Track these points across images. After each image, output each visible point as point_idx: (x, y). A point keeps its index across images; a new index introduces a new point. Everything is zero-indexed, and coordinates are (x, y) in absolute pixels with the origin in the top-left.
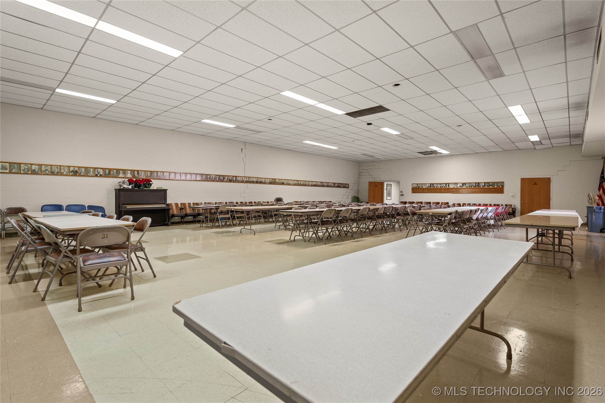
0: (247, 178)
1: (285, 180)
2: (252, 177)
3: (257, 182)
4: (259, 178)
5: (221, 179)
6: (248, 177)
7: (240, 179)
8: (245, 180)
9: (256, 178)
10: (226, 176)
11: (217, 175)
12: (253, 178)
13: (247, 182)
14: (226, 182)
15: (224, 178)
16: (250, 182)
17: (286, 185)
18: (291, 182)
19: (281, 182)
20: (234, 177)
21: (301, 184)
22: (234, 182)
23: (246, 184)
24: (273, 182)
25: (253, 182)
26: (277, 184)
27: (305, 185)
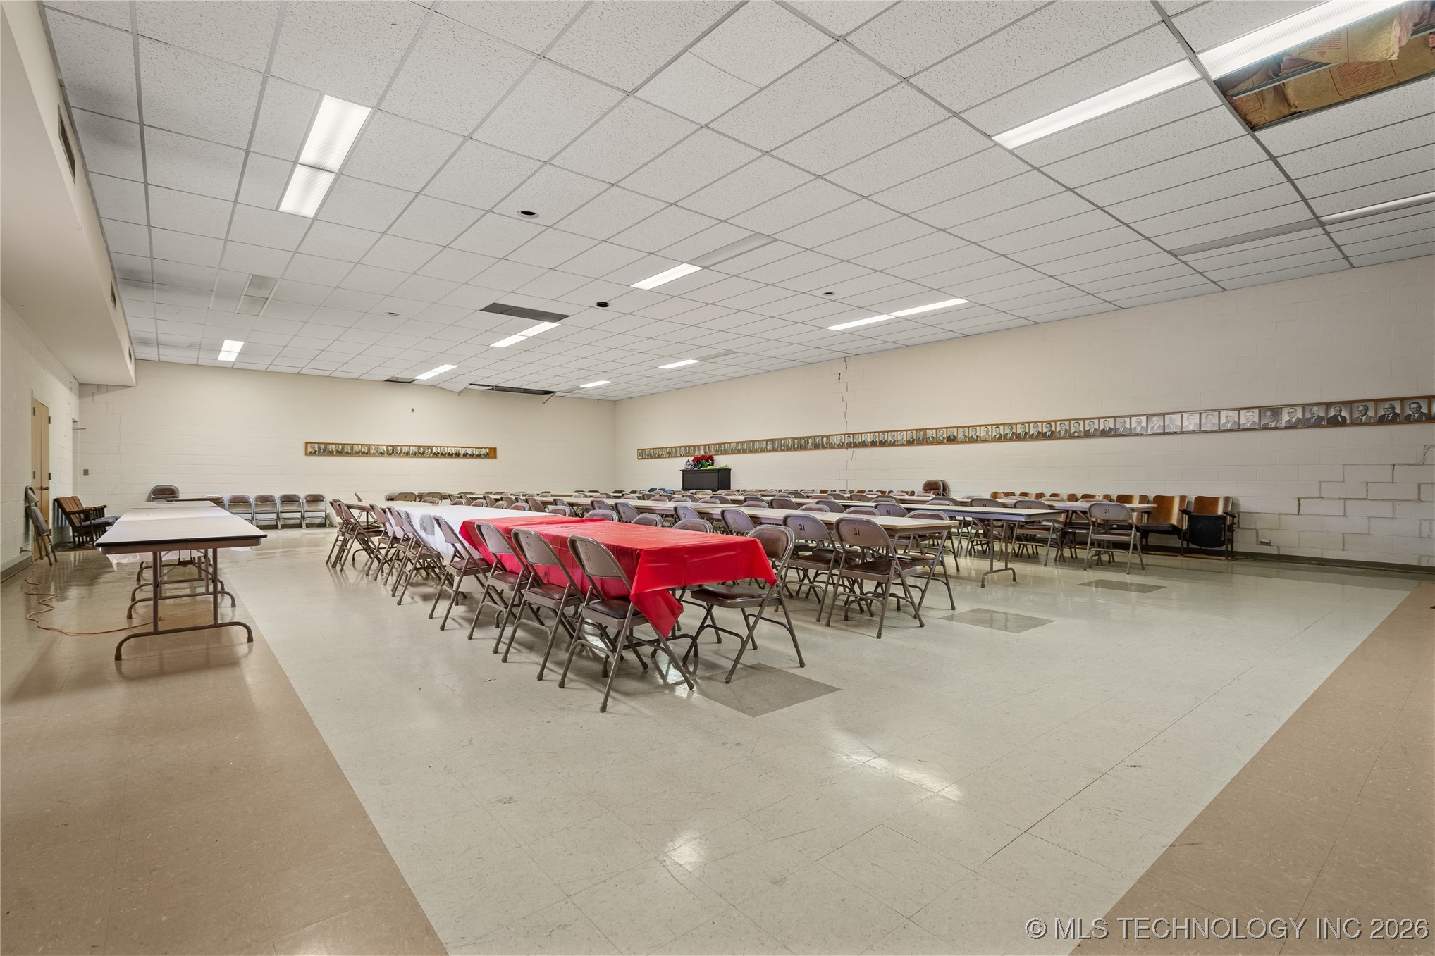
0: (851, 436)
1: (957, 427)
2: (862, 433)
3: (873, 444)
4: (879, 432)
5: (800, 444)
6: (853, 434)
7: (834, 440)
8: (847, 440)
9: (870, 433)
10: (810, 437)
11: (796, 438)
12: (863, 435)
13: (849, 446)
14: (811, 449)
15: (807, 442)
16: (856, 445)
17: (962, 442)
18: (983, 433)
19: (945, 436)
20: (825, 438)
21: (1026, 433)
22: (824, 448)
23: (850, 450)
24: (919, 439)
25: (864, 445)
26: (932, 443)
27: (1050, 436)
